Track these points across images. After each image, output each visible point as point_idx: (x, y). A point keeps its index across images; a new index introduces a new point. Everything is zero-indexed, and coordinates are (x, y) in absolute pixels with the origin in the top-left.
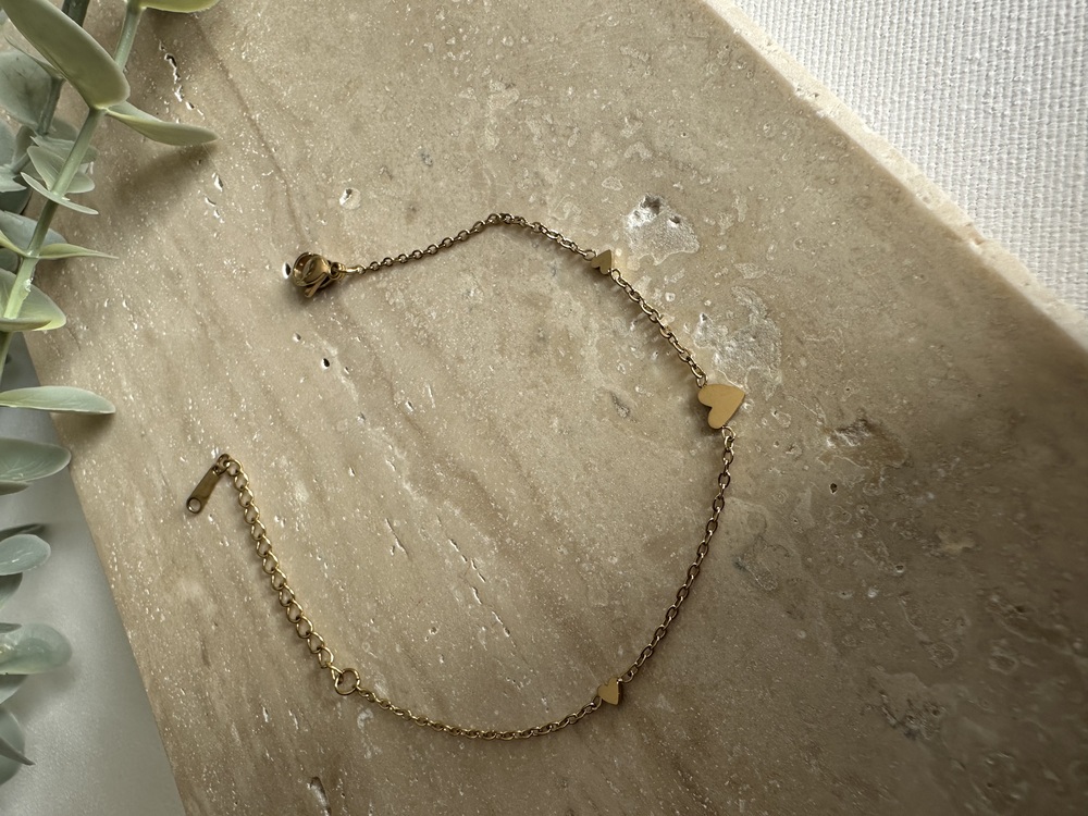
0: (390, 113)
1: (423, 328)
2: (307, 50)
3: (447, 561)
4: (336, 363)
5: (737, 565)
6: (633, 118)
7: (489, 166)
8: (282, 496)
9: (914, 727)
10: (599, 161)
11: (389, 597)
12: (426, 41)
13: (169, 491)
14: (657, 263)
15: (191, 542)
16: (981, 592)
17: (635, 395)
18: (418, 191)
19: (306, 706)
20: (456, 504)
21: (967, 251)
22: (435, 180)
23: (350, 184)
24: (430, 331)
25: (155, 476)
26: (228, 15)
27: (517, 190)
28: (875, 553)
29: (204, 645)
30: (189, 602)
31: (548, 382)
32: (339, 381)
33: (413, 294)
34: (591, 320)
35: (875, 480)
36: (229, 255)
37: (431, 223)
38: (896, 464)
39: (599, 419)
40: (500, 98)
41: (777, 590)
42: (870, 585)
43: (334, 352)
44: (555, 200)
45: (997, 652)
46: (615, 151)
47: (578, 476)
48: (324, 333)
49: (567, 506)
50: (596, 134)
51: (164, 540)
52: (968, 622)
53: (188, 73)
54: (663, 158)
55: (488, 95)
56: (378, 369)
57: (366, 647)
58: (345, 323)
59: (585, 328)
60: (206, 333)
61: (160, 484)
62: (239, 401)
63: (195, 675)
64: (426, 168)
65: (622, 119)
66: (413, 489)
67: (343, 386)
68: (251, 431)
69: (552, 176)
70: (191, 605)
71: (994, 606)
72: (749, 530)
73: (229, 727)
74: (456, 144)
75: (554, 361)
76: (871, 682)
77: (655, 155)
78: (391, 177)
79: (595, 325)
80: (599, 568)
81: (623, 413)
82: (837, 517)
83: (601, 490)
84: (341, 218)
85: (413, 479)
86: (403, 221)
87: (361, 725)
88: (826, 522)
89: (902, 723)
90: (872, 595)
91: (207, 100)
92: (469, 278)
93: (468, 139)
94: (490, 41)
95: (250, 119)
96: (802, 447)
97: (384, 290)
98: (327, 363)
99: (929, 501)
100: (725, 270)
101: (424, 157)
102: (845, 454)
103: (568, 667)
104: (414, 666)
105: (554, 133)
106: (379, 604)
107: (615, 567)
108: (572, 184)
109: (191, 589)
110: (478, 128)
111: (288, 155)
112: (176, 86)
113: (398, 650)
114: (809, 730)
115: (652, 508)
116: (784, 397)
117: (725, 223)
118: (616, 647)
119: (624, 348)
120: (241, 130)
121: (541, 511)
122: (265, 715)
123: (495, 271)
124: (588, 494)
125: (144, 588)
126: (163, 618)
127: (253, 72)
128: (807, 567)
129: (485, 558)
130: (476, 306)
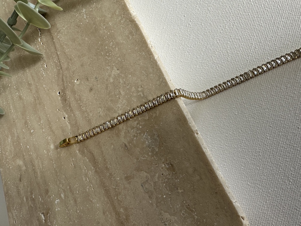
0: (91, 65)
1: (88, 117)
2: (74, 42)
3: (83, 170)
4: (66, 119)
5: (142, 185)
6: (141, 87)
7: (110, 86)
8: (47, 146)
9: (166, 223)
10: (133, 93)
11: (68, 175)
12: (102, 52)
13: (18, 137)
14: (140, 119)
15: (22, 151)
16: (183, 200)
17: (130, 145)
18: (93, 85)
19: (44, 196)
20: (88, 159)
21: (195, 135)
22: (97, 84)
23: (78, 78)
24: (90, 118)
25: (15, 132)
26: (56, 25)
27: (115, 93)
28: (167, 189)
29: (21, 176)
30: (19, 165)
31: (113, 137)
32: (66, 123)
33: (88, 109)
34: (124, 127)
35: (170, 175)
36: (45, 84)
37: (94, 94)
38: (174, 173)
39: (121, 148)
40: (115, 72)
41: (148, 192)
42: (164, 195)
43: (67, 116)
44: (122, 98)
45: (183, 212)
46: (136, 92)
47: (115, 159)
48: (65, 111)
49: (111, 165)
50: (133, 87)
51: (15, 149)
52: (179, 205)
53: (43, 35)
54: (145, 97)
55: (113, 70)
56: (76, 123)
57: (61, 185)
58: (70, 110)
59: (123, 128)
60: (36, 102)
61: (16, 135)
62: (41, 120)
63: (17, 183)
64: (96, 81)
65: (139, 86)
66: (79, 152)
67: (67, 125)
68: (43, 129)
69: (123, 93)
70: (19, 166)
71: (184, 203)
72: (145, 179)
73: (23, 197)
74: (104, 78)
75: (115, 133)
76: (161, 214)
77: (144, 96)
78: (88, 80)
79: (125, 128)
80: (115, 179)
81: (126, 148)
82: (162, 180)
83: (119, 163)
84: (74, 85)
85: (79, 151)
86: (89, 91)
87: (56, 203)
88: (159, 181)
89: (164, 222)
90: (164, 197)
91: (47, 44)
92: (101, 109)
93: (106, 78)
94: (116, 58)
95: (57, 53)
96: (158, 165)
97: (81, 106)
98: (64, 118)
99: (178, 181)
100: (152, 125)
101: (96, 78)
102: (166, 168)
103: (104, 199)
104: (71, 192)
105: (125, 84)
106: (66, 177)
107: (118, 180)
108: (126, 96)
109: (20, 162)
110: (109, 76)
111: (65, 66)
112: (39, 37)
113: (68, 187)
114: (148, 221)
115: (128, 170)
116: (157, 154)
117: (154, 115)
118: (115, 197)
119: (129, 135)
120: (54, 55)
121: (105, 165)
122: (33, 196)
123: (106, 109)
124: (116, 164)
125: (7, 159)
126: (11, 168)
127: (60, 42)
128: (154, 189)
129: (92, 172)
130: (101, 116)
